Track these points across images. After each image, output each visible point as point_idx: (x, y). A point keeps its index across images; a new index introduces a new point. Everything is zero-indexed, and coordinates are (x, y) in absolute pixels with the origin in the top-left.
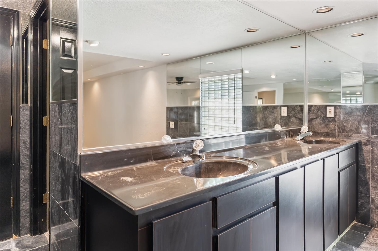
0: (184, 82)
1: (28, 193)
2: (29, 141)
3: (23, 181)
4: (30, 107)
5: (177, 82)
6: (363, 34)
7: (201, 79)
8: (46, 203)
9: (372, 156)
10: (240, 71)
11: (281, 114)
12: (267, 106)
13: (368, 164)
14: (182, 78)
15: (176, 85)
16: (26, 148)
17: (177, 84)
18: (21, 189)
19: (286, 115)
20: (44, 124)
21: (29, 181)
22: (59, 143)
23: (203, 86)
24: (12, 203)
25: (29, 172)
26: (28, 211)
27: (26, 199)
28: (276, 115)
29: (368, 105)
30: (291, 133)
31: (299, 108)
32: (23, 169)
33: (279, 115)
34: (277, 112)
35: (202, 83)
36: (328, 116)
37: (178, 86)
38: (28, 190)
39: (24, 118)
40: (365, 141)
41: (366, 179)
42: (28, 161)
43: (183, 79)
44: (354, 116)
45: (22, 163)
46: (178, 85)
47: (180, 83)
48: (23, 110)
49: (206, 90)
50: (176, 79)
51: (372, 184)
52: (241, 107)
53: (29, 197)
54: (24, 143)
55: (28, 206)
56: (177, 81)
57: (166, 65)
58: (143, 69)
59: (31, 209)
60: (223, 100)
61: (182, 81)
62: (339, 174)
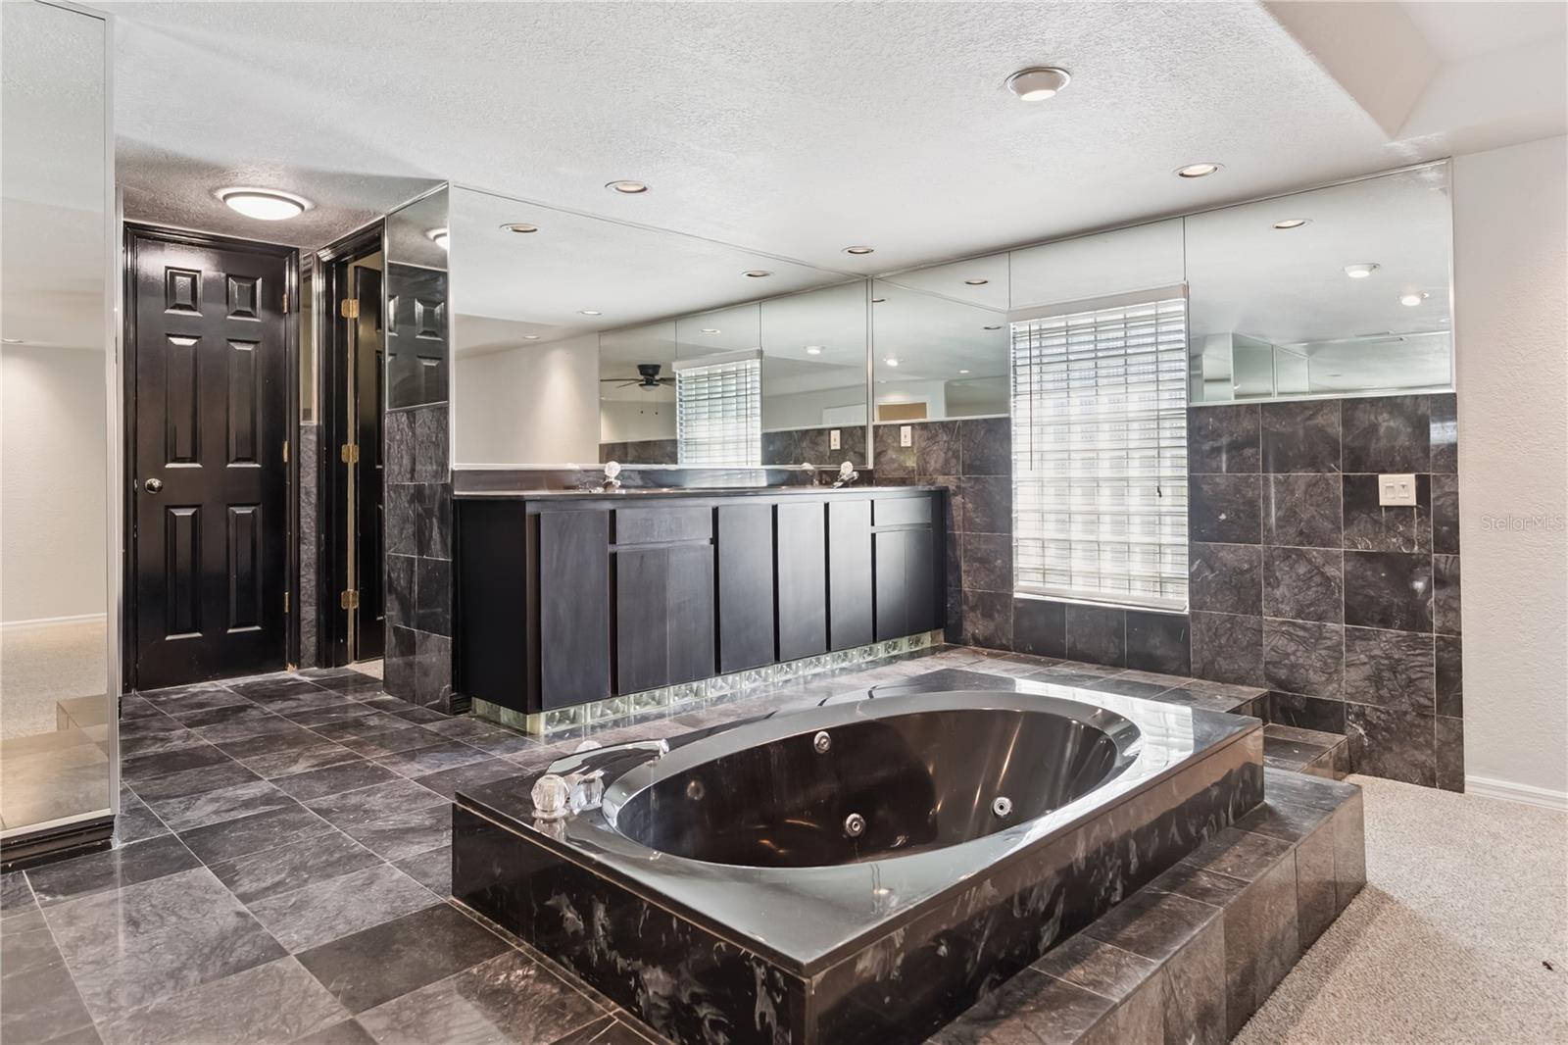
0: (662, 380)
1: (314, 589)
2: (314, 490)
3: (306, 565)
4: (318, 426)
5: (642, 381)
6: (986, 282)
7: (677, 372)
8: (347, 610)
9: (964, 514)
10: (755, 354)
11: (830, 446)
12: (807, 431)
13: (959, 530)
14: (656, 368)
15: (639, 388)
16: (310, 503)
17: (641, 385)
18: (302, 580)
19: (838, 447)
20: (344, 459)
21: (314, 566)
22: (409, 468)
23: (684, 388)
24: (287, 604)
25: (314, 550)
26: (314, 623)
27: (310, 600)
28: (821, 449)
29: (956, 421)
30: (824, 476)
31: (860, 432)
32: (304, 544)
33: (827, 449)
34: (824, 441)
35: (680, 382)
36: (903, 445)
37: (644, 392)
38: (313, 583)
39: (306, 447)
40: (954, 488)
41: (955, 557)
42: (314, 529)
43: (661, 371)
44: (938, 442)
45: (304, 532)
46: (646, 390)
47: (652, 381)
48: (306, 432)
49: (690, 398)
50: (638, 371)
51: (964, 567)
52: (759, 437)
53: (314, 596)
54: (308, 494)
55: (314, 613)
56: (642, 377)
57: (597, 335)
58: (534, 344)
59: (322, 617)
60: (726, 421)
61: (657, 377)
62: (873, 536)
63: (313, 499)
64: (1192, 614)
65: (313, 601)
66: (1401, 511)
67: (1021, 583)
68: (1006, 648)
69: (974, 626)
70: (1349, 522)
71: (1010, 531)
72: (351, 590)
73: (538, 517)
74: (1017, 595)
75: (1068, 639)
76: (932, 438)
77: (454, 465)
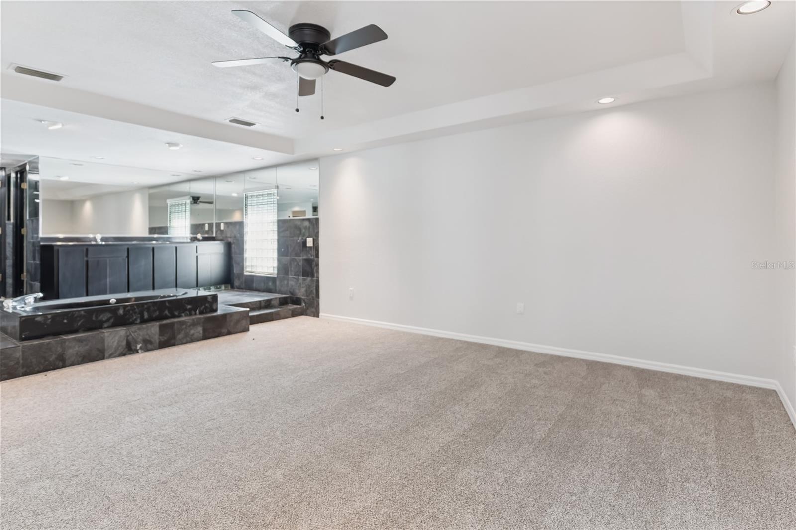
3: (8, 266)
4: (13, 223)
9: (235, 250)
18: (7, 271)
20: (23, 233)
22: (32, 236)
29: (233, 222)
32: (8, 259)
36: (222, 229)
39: (9, 229)
42: (11, 255)
45: (8, 256)
48: (8, 224)
51: (234, 265)
54: (9, 244)
62: (197, 257)
63: (11, 245)
64: (278, 277)
65: (11, 277)
66: (310, 247)
67: (247, 270)
68: (242, 289)
69: (237, 283)
70: (303, 250)
71: (243, 254)
72: (25, 274)
73: (58, 250)
74: (246, 274)
75: (254, 285)
76: (228, 227)
77: (41, 235)
